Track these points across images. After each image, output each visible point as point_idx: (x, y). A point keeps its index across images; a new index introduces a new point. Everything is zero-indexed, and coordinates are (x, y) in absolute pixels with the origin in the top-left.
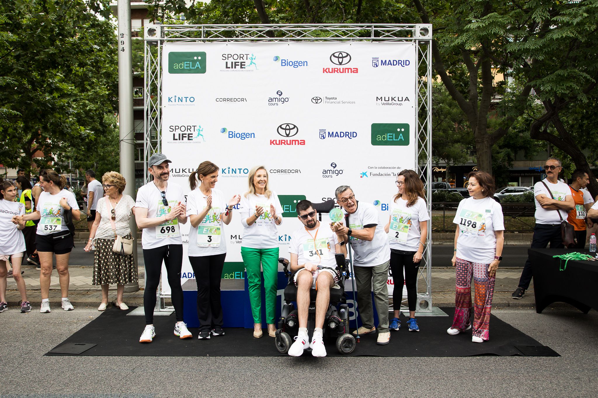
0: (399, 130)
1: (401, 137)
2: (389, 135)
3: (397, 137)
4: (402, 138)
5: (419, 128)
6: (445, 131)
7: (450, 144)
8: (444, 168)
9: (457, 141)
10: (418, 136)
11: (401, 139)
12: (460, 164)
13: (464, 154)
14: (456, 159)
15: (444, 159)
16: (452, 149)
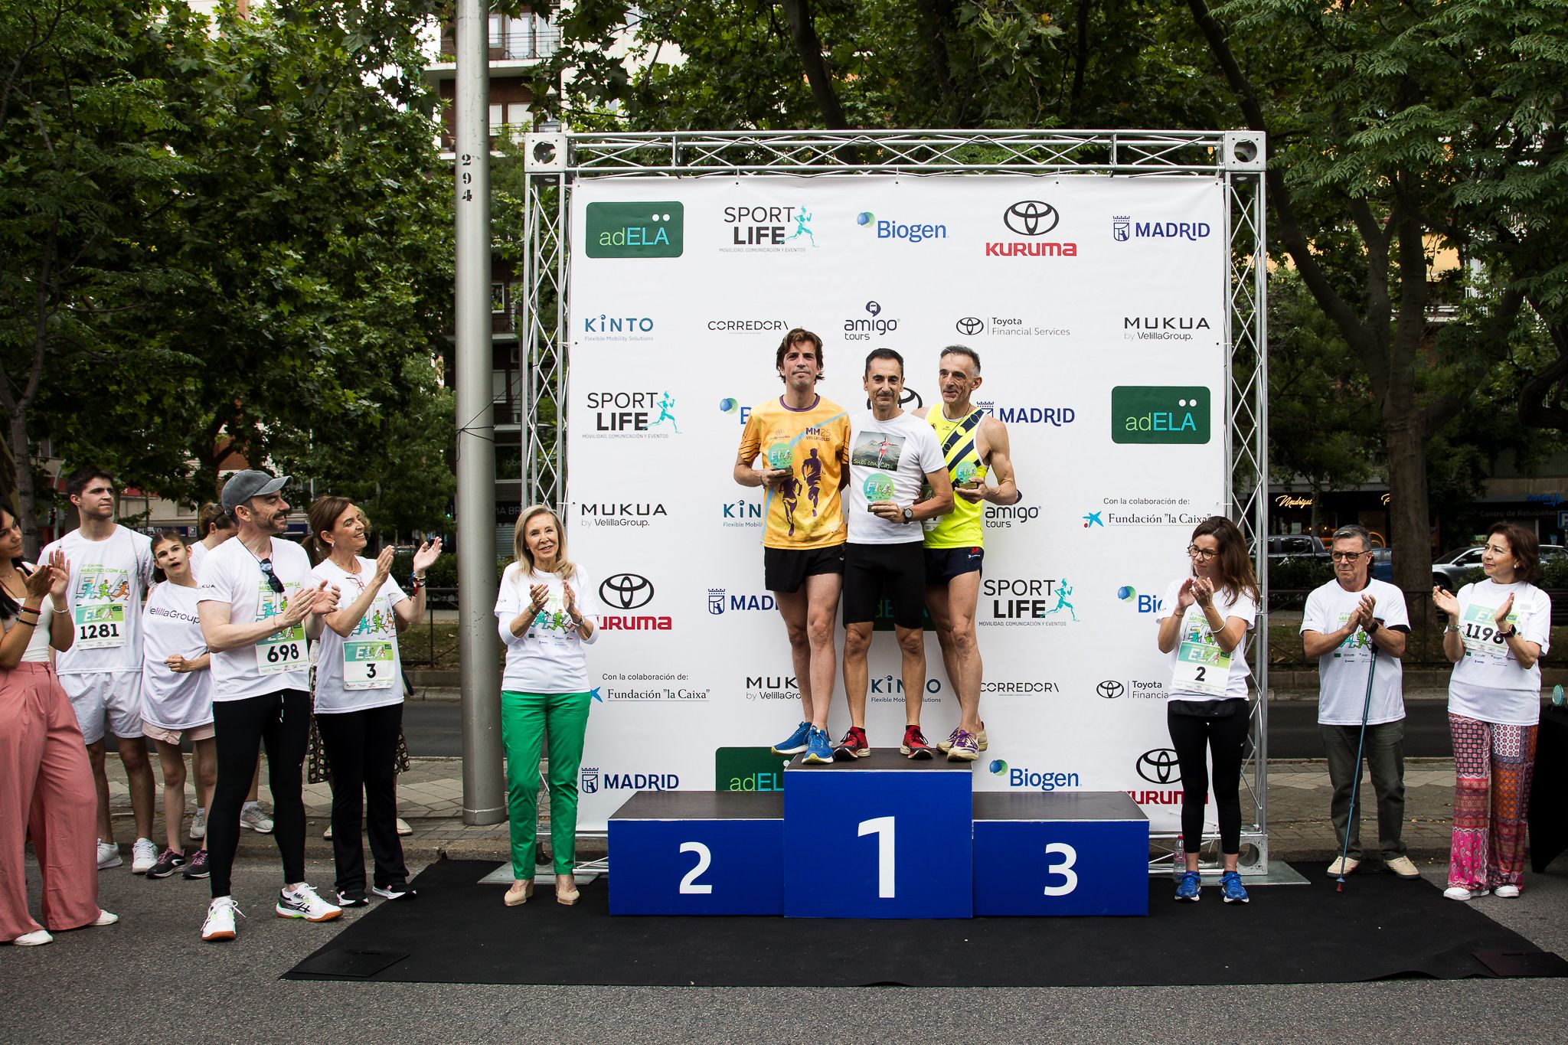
0: (1182, 403)
1: (1189, 422)
2: (1159, 418)
3: (1177, 422)
4: (1192, 424)
5: (1236, 399)
6: (1307, 400)
7: (1322, 434)
8: (1306, 496)
9: (1339, 427)
10: (1232, 419)
11: (1188, 428)
12: (1349, 488)
13: (1358, 460)
14: (1336, 475)
15: (1304, 473)
16: (1328, 447)
